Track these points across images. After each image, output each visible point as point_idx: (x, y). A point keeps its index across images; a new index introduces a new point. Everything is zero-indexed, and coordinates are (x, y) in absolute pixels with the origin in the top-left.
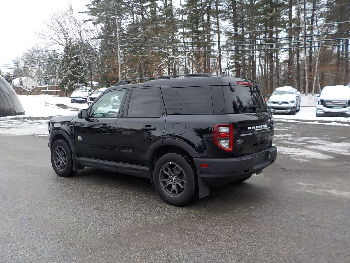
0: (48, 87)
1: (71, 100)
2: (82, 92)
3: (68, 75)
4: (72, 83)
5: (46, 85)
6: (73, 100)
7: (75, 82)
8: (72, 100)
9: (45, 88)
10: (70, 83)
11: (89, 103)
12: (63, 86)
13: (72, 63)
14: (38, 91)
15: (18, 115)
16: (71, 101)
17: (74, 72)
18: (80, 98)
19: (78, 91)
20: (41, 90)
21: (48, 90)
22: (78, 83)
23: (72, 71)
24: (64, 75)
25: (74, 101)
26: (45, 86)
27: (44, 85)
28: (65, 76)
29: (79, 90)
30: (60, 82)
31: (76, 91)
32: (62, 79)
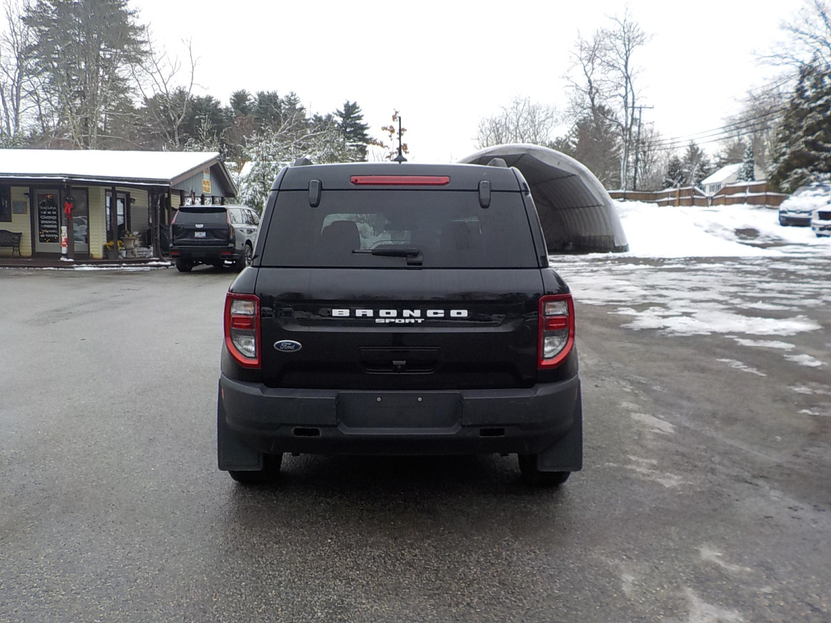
0: (750, 186)
1: (780, 219)
2: (815, 195)
3: (793, 153)
4: (802, 173)
5: (747, 180)
6: (784, 217)
7: (812, 171)
8: (782, 219)
9: (743, 189)
10: (796, 173)
11: (815, 226)
12: (778, 183)
13: (810, 121)
14: (727, 196)
15: (613, 252)
16: (779, 222)
17: (813, 145)
18: (802, 212)
19: (804, 193)
20: (733, 194)
21: (749, 194)
22: (821, 171)
23: (806, 143)
24: (784, 154)
25: (786, 222)
26: (743, 183)
27: (742, 181)
28: (786, 157)
29: (806, 190)
30: (773, 172)
31: (796, 195)
32: (778, 165)
